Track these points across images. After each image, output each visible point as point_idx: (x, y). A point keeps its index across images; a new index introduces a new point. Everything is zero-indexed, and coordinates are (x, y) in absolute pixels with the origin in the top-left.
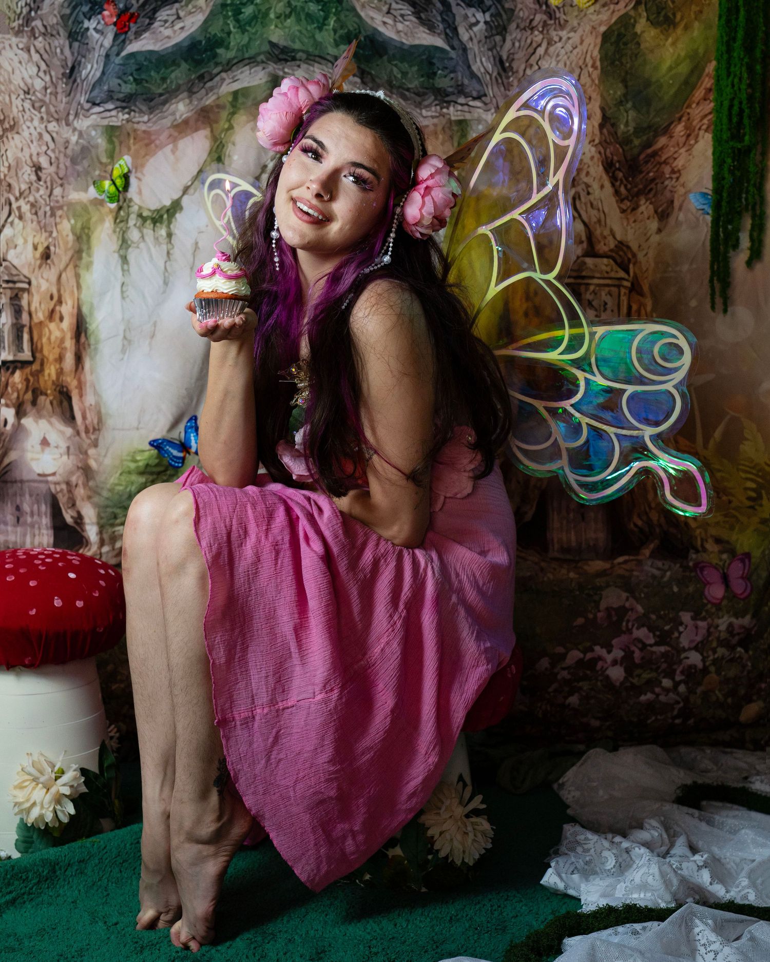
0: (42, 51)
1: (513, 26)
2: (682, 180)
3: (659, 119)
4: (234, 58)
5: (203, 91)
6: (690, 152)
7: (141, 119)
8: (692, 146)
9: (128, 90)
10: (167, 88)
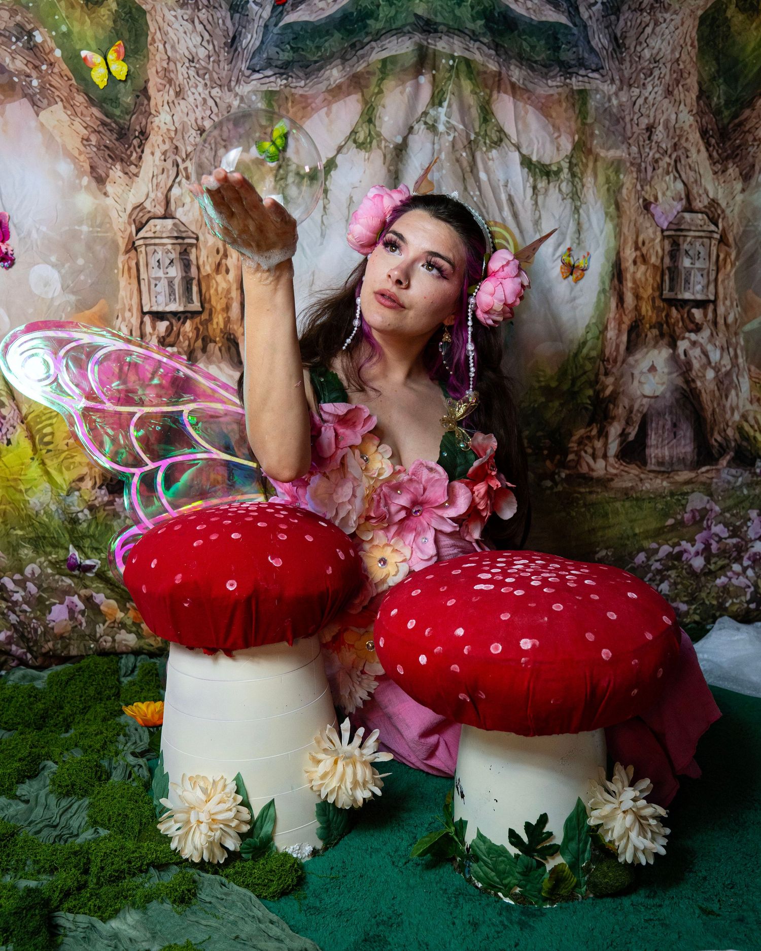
0: (206, 22)
1: (625, 7)
3: (744, 93)
4: (383, 28)
5: (355, 58)
7: (298, 84)
9: (286, 58)
10: (322, 55)
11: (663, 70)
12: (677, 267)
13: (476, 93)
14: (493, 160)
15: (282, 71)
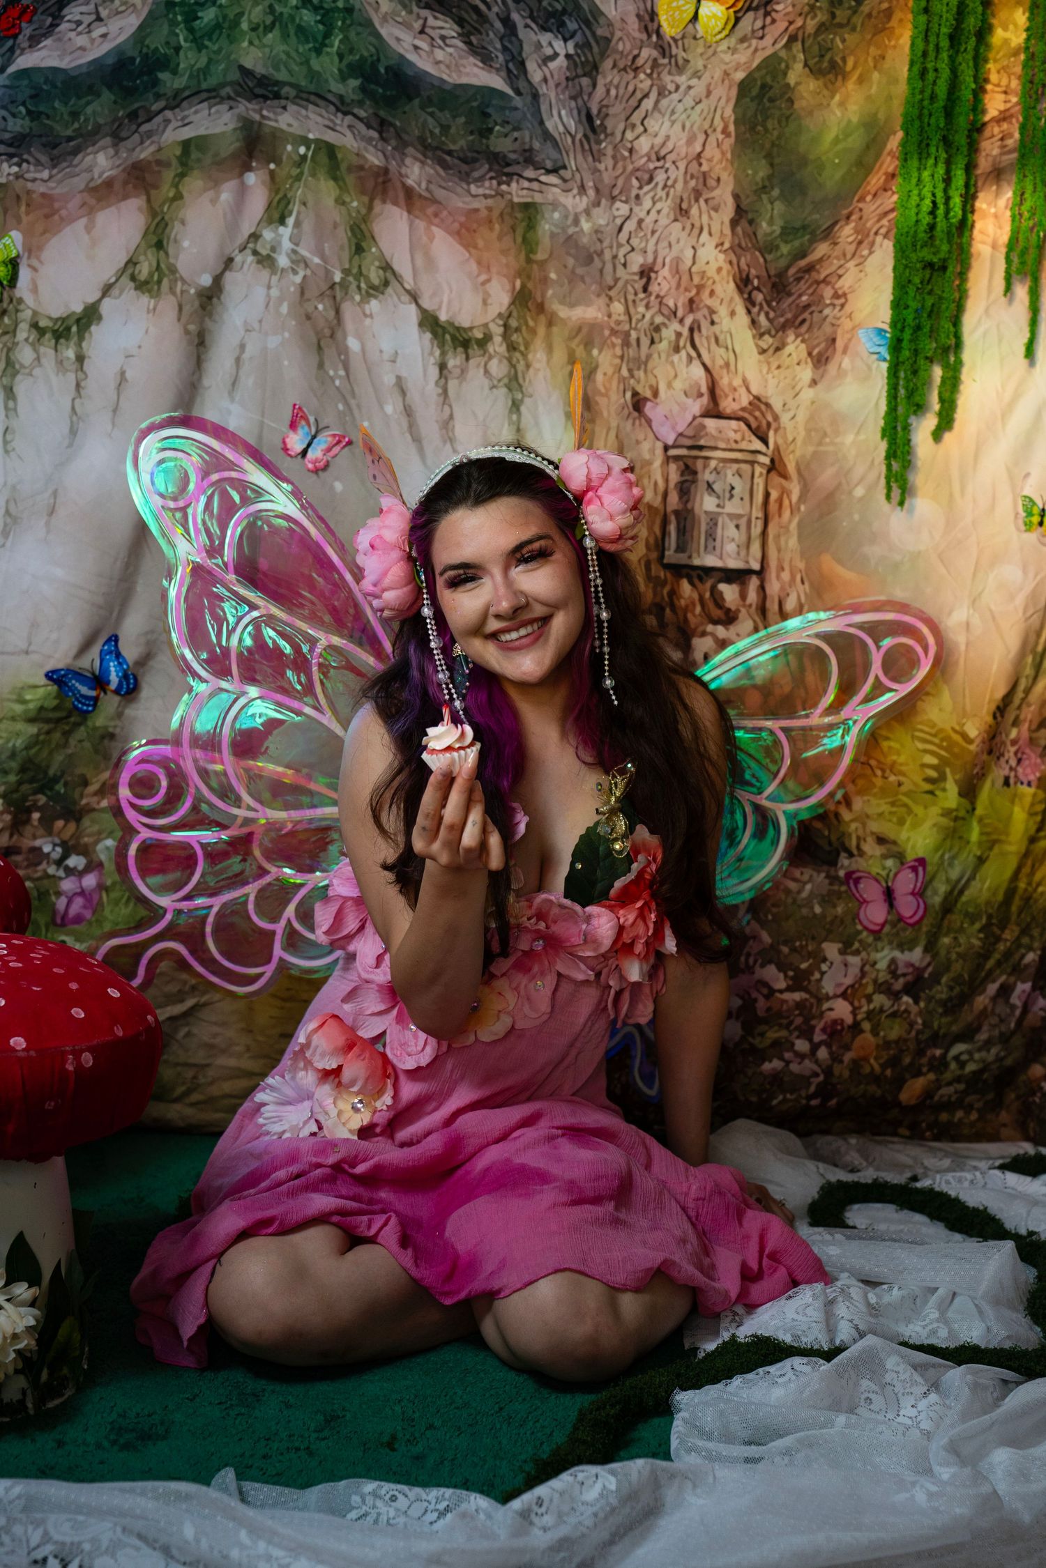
1: (608, 64)
2: (847, 309)
3: (817, 216)
4: (185, 89)
5: (136, 136)
6: (860, 267)
7: (38, 175)
8: (866, 258)
9: (18, 129)
10: (80, 128)
11: (673, 173)
12: (691, 512)
13: (344, 203)
14: (371, 316)
15: (11, 150)
